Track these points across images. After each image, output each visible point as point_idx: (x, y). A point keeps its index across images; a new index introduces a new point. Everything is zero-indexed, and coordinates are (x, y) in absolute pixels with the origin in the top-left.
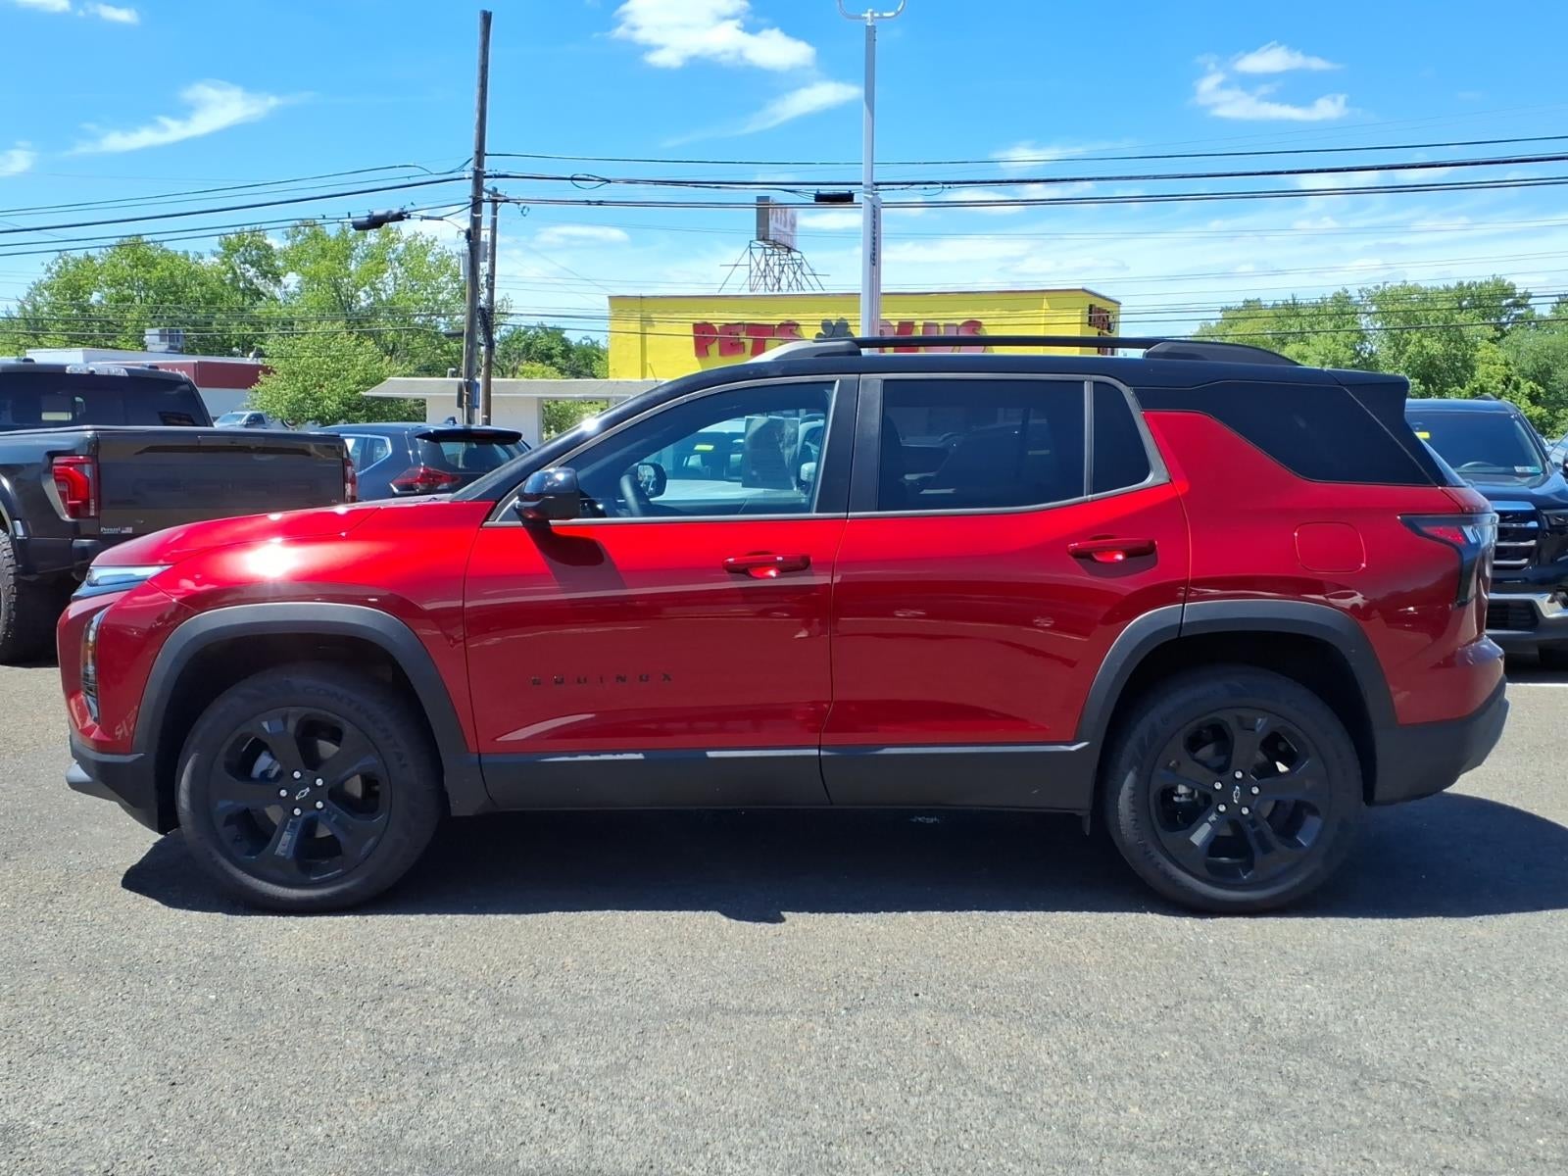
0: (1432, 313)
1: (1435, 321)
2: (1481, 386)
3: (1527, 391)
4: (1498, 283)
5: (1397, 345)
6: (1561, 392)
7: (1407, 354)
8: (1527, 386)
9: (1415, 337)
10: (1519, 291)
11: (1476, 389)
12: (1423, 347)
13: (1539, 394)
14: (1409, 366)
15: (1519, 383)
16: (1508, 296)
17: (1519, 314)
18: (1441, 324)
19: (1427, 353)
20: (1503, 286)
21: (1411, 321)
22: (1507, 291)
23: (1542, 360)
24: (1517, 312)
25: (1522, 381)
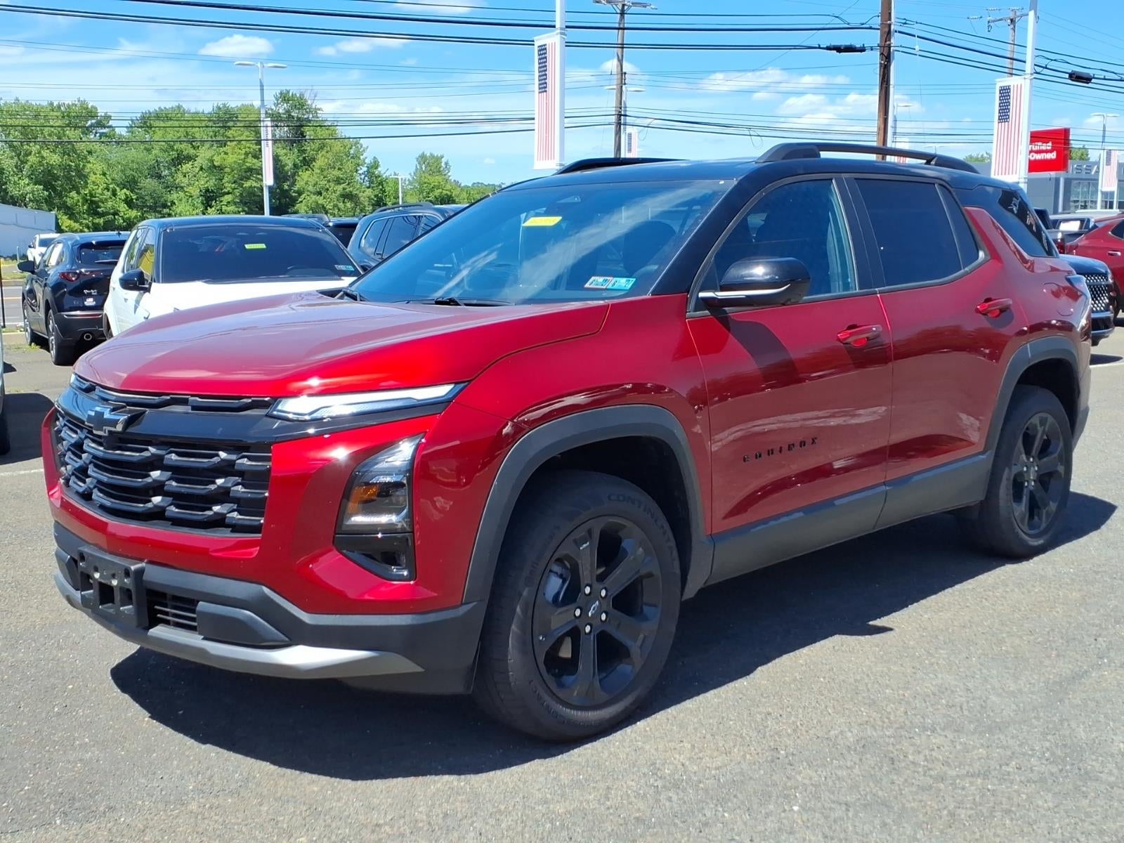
0: (46, 129)
1: (50, 135)
2: (90, 192)
3: (123, 197)
4: (83, 105)
5: (18, 155)
6: (147, 198)
7: (29, 164)
8: (122, 194)
9: (35, 148)
10: (101, 112)
11: (86, 194)
12: (43, 157)
13: (132, 199)
14: (32, 174)
15: (116, 190)
16: (93, 117)
17: (103, 133)
18: (55, 139)
19: (47, 163)
20: (87, 108)
21: (28, 134)
22: (91, 113)
23: (129, 172)
24: (101, 131)
25: (118, 189)
